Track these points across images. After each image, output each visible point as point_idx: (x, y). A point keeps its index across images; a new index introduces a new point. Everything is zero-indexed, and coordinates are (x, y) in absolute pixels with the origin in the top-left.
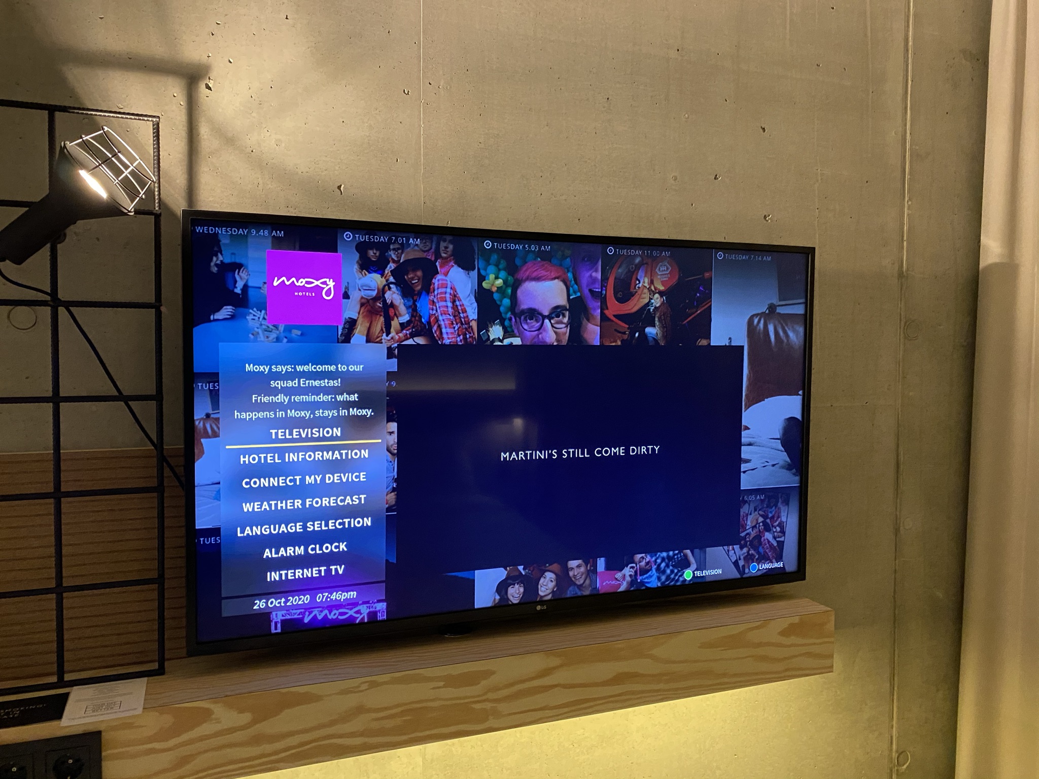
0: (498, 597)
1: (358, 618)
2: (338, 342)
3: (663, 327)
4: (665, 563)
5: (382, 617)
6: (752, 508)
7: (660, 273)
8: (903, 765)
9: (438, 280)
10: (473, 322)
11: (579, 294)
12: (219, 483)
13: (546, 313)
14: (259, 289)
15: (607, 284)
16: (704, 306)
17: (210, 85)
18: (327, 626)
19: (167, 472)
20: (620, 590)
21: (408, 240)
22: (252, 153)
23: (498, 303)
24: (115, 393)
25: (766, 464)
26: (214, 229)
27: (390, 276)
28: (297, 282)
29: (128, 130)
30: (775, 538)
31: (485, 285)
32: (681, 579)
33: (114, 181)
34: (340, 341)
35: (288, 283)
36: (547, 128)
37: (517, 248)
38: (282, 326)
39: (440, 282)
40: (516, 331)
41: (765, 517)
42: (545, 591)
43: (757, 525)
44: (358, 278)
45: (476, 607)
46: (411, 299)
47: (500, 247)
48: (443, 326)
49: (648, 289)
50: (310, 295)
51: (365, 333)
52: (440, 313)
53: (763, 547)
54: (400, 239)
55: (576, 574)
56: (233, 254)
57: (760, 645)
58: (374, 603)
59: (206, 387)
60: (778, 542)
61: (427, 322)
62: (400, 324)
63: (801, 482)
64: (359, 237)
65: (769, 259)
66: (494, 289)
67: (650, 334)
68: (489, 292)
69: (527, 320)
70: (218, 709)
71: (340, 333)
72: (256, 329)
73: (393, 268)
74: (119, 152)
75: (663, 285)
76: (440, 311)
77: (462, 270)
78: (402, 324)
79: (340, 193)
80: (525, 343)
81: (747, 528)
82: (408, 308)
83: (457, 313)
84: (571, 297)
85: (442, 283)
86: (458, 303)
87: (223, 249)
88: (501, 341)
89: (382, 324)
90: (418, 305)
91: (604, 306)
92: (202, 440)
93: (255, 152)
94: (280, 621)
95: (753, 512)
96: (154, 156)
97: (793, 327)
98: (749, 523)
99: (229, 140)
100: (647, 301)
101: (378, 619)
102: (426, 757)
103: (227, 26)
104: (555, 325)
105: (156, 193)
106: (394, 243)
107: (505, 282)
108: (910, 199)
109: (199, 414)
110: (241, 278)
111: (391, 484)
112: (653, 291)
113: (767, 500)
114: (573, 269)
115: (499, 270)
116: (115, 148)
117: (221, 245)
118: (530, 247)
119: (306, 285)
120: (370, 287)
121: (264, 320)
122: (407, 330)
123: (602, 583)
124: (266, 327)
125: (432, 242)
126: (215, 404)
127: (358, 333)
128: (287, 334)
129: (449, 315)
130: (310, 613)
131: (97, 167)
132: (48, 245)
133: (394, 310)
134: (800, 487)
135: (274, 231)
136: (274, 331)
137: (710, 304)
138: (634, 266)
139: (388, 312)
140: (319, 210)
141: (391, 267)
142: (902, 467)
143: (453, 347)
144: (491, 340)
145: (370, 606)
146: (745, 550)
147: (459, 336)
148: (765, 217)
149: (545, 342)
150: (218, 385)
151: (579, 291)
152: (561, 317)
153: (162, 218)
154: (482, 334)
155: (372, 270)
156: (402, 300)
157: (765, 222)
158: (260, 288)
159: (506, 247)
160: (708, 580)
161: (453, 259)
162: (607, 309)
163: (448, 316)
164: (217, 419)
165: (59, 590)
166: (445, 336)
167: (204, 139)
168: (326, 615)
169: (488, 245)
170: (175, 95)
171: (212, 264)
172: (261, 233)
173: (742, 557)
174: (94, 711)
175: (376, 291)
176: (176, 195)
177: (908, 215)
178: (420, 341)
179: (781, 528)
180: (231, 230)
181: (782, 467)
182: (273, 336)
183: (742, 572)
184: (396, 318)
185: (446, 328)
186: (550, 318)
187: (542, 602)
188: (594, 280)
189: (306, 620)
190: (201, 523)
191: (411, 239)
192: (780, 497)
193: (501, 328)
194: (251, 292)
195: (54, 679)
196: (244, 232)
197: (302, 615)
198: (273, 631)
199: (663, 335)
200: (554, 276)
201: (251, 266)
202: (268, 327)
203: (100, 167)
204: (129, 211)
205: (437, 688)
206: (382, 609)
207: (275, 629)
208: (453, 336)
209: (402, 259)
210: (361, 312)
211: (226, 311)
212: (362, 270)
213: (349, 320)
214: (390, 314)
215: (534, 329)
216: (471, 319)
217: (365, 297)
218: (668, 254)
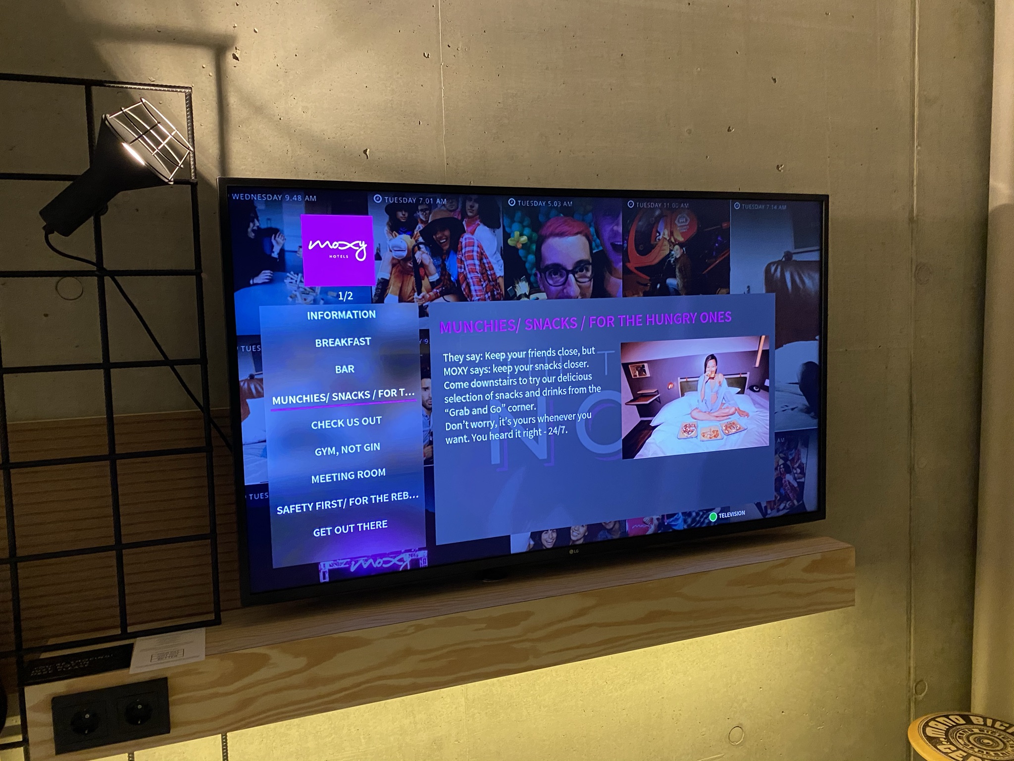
0: (532, 543)
1: (401, 565)
2: (372, 303)
3: (683, 277)
5: (424, 564)
7: (679, 225)
8: (921, 694)
9: (465, 239)
10: (500, 278)
11: (601, 248)
12: (265, 441)
13: (570, 268)
14: (295, 253)
15: (628, 237)
16: (723, 256)
17: (237, 56)
18: (372, 574)
19: (214, 433)
20: (647, 534)
21: (435, 201)
22: (281, 121)
23: (524, 259)
24: (161, 358)
25: (786, 408)
26: (249, 196)
27: (419, 236)
28: (331, 245)
29: (161, 102)
30: (795, 479)
31: (510, 242)
32: (706, 521)
33: (152, 152)
34: (374, 301)
35: (322, 247)
36: (564, 85)
37: (540, 205)
38: (318, 289)
39: (467, 241)
40: (541, 286)
41: (785, 459)
42: (577, 536)
43: (779, 468)
44: (388, 240)
45: (512, 552)
46: (440, 259)
47: (524, 204)
48: (472, 284)
49: (668, 241)
50: (344, 257)
51: (398, 292)
52: (468, 272)
53: (785, 489)
54: (427, 200)
56: (268, 219)
57: (784, 581)
58: (416, 551)
59: (249, 349)
60: (798, 482)
61: (456, 280)
62: (430, 282)
63: (819, 424)
64: (388, 199)
65: (784, 207)
66: (519, 246)
67: (671, 284)
68: (515, 249)
69: (551, 276)
70: (274, 654)
71: (373, 294)
72: (294, 292)
73: (422, 228)
74: (159, 123)
75: (683, 236)
76: (468, 269)
77: (488, 229)
78: (432, 283)
79: (366, 157)
82: (437, 267)
83: (484, 270)
84: (594, 251)
85: (469, 242)
86: (485, 261)
87: (259, 214)
88: (528, 296)
89: (413, 284)
91: (626, 260)
92: (247, 400)
93: (283, 119)
94: (327, 571)
96: (188, 127)
97: (809, 274)
99: (259, 110)
100: (668, 252)
101: (420, 566)
102: (468, 696)
104: (580, 280)
105: (192, 163)
106: (422, 204)
107: (529, 238)
108: (919, 145)
109: (243, 376)
110: (277, 242)
111: (428, 437)
112: (673, 243)
113: (786, 443)
114: (594, 224)
115: (524, 227)
116: (155, 118)
117: (257, 211)
118: (552, 203)
119: (340, 248)
120: (400, 248)
121: (301, 283)
122: (437, 289)
123: (630, 527)
124: (303, 290)
125: (458, 201)
126: (259, 366)
127: (391, 293)
128: (323, 297)
129: (477, 272)
130: (356, 563)
131: (137, 139)
132: (92, 218)
133: (425, 270)
134: (819, 429)
135: (307, 196)
136: (311, 293)
137: (728, 253)
138: (653, 219)
139: (418, 271)
140: (347, 175)
142: (915, 408)
144: (518, 295)
145: (412, 554)
147: (487, 293)
150: (260, 347)
151: (601, 245)
152: (585, 271)
153: (199, 188)
154: (510, 290)
155: (401, 231)
156: (432, 260)
157: (778, 172)
158: (296, 252)
159: (530, 204)
160: (732, 521)
161: (479, 218)
162: (629, 262)
163: (476, 273)
164: (261, 380)
165: (119, 547)
166: (474, 293)
167: (233, 109)
168: (371, 563)
169: (512, 202)
170: (204, 66)
171: (249, 230)
172: (295, 198)
174: (159, 659)
175: (406, 251)
176: (210, 165)
177: (917, 161)
178: (450, 299)
179: (801, 470)
180: (266, 196)
181: (801, 410)
182: (310, 298)
183: (764, 513)
184: (426, 277)
185: (474, 285)
186: (573, 272)
187: (575, 547)
188: (616, 234)
189: (353, 569)
190: (250, 479)
192: (799, 439)
193: (527, 284)
194: (288, 256)
195: (118, 632)
196: (278, 198)
197: (348, 564)
198: (322, 580)
199: (684, 286)
200: (576, 231)
201: (287, 231)
202: (305, 289)
203: (139, 139)
204: (170, 181)
205: (480, 629)
206: (424, 556)
207: (324, 578)
208: (482, 293)
209: (430, 219)
210: (393, 273)
211: (265, 276)
212: (392, 232)
213: (382, 281)
214: (421, 273)
215: (560, 284)
216: (498, 276)
217: (396, 258)
218: (686, 205)
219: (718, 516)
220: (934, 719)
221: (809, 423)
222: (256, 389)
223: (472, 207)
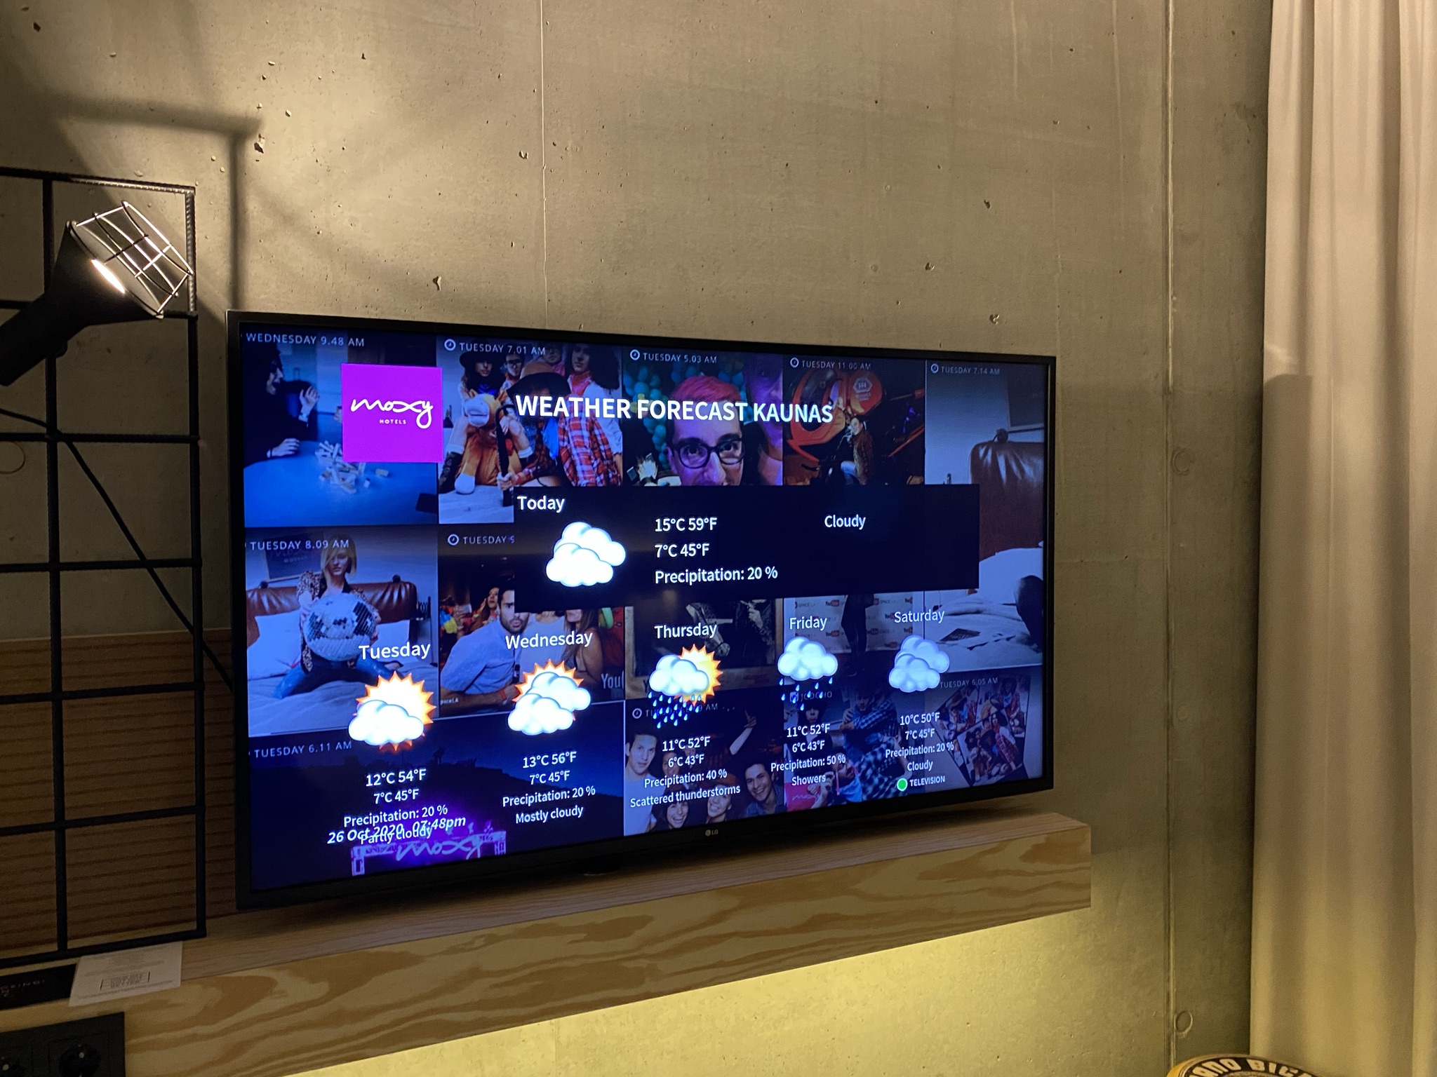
0: (654, 821)
1: (468, 852)
3: (863, 460)
4: (872, 768)
5: (500, 850)
6: (982, 696)
7: (858, 392)
8: (1184, 1030)
10: (617, 456)
13: (713, 444)
14: (332, 416)
16: (916, 433)
17: (261, 146)
18: (428, 864)
19: (207, 663)
20: (814, 807)
21: (529, 349)
22: (319, 235)
23: (650, 431)
24: (134, 556)
25: (999, 637)
26: (270, 337)
27: (506, 397)
28: (383, 405)
29: (150, 204)
30: (1012, 734)
32: (893, 790)
33: (134, 273)
35: (370, 408)
36: (709, 202)
37: (673, 360)
38: (362, 465)
40: (673, 468)
41: (999, 706)
42: (716, 811)
43: (990, 718)
44: (463, 401)
46: (534, 427)
47: (651, 357)
48: (578, 462)
49: (844, 412)
50: (400, 423)
51: (474, 472)
52: (573, 446)
53: (998, 746)
54: (519, 349)
55: (756, 787)
56: (296, 369)
57: (996, 873)
58: (490, 832)
59: (261, 546)
60: (1016, 739)
61: (557, 458)
62: (521, 459)
63: (1044, 660)
64: (464, 346)
65: (997, 372)
67: (847, 469)
69: (687, 454)
70: (283, 979)
71: (440, 473)
72: (328, 469)
73: (510, 386)
74: (146, 236)
75: (863, 407)
76: (574, 443)
77: (601, 389)
78: (522, 461)
79: (436, 288)
80: (685, 484)
81: (977, 721)
82: (530, 438)
83: (596, 445)
86: (597, 432)
87: (282, 361)
88: (655, 481)
89: (496, 460)
90: (544, 435)
91: (787, 435)
92: (257, 618)
93: (322, 234)
94: (363, 859)
95: (983, 701)
96: (187, 240)
97: (1029, 460)
98: (979, 715)
99: (287, 219)
100: (842, 427)
101: (496, 853)
102: (560, 1039)
103: (283, 67)
104: (726, 460)
105: (191, 289)
106: (512, 353)
108: (1174, 294)
109: (252, 584)
110: (308, 401)
111: (511, 673)
112: (850, 415)
113: (1001, 684)
114: (746, 386)
115: (651, 388)
116: (141, 230)
117: (281, 358)
118: (690, 358)
119: (395, 410)
120: (479, 411)
121: (338, 457)
122: (530, 468)
123: (789, 799)
124: (342, 466)
125: (562, 351)
127: (464, 472)
128: (369, 476)
129: (586, 447)
130: (404, 848)
131: (114, 256)
132: (44, 362)
133: (512, 442)
134: (1044, 667)
135: (351, 339)
136: (351, 471)
137: (922, 431)
138: (824, 383)
139: (504, 444)
140: (408, 310)
141: (507, 385)
142: (1172, 639)
144: (641, 479)
145: (484, 837)
146: (974, 750)
147: (599, 475)
148: (991, 318)
149: (711, 482)
152: (732, 449)
153: (199, 323)
154: (630, 472)
155: (482, 389)
156: (523, 429)
157: (990, 322)
158: (333, 414)
159: (659, 357)
160: (927, 790)
161: (590, 374)
162: (792, 438)
163: (584, 449)
164: (278, 590)
165: (60, 825)
166: (580, 475)
167: (253, 217)
168: (425, 849)
169: (635, 355)
170: (214, 158)
171: (269, 383)
172: (334, 341)
173: (971, 760)
174: (113, 986)
175: (488, 417)
176: (216, 292)
177: (1173, 314)
178: (548, 482)
179: (1020, 721)
180: (294, 338)
181: (1021, 641)
182: (351, 477)
183: (971, 780)
184: (514, 452)
185: (581, 464)
186: (717, 450)
187: (713, 826)
189: (399, 857)
190: (256, 729)
191: (534, 348)
192: (1017, 680)
193: (654, 464)
194: (322, 421)
195: (54, 948)
196: (311, 340)
197: (393, 850)
198: (355, 873)
199: (864, 473)
200: (722, 396)
201: (321, 385)
202: (344, 466)
203: (118, 257)
204: (159, 314)
205: (577, 941)
206: (501, 839)
207: (357, 870)
208: (591, 475)
209: (522, 374)
210: (468, 444)
211: (288, 445)
212: (469, 390)
213: (453, 456)
214: (507, 447)
215: (697, 465)
216: (614, 453)
217: (474, 425)
218: (868, 366)
219: (909, 783)
220: (1200, 1065)
221: (1030, 658)
222: (270, 602)
223: (580, 359)
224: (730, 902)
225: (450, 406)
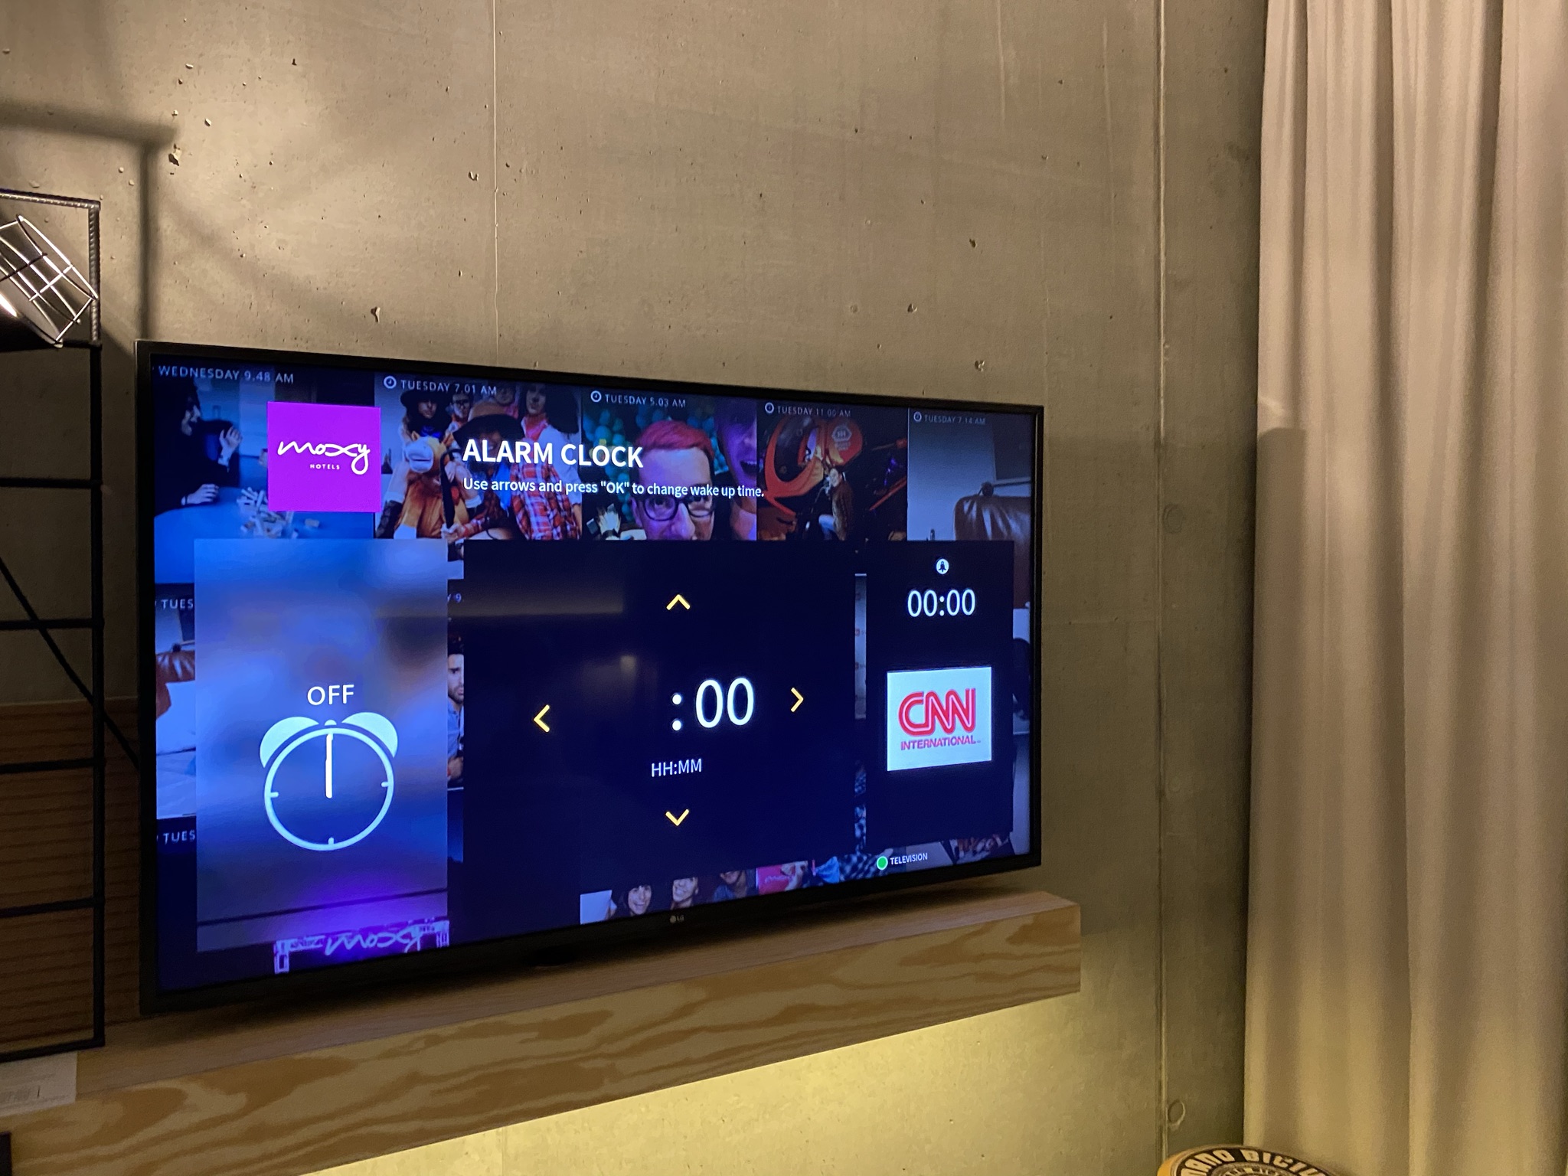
0: (614, 907)
1: (406, 945)
2: (375, 537)
3: (842, 514)
5: (442, 942)
7: (837, 441)
8: (1176, 1121)
10: (576, 508)
11: (727, 469)
12: (194, 749)
14: (254, 460)
15: (766, 455)
16: (897, 487)
17: (176, 157)
18: (360, 959)
19: (108, 736)
20: (788, 888)
21: (479, 389)
22: (242, 259)
24: (24, 615)
26: (187, 370)
27: (452, 440)
28: (314, 448)
29: (47, 219)
32: (872, 869)
33: (29, 297)
34: (378, 534)
35: (299, 451)
36: (677, 233)
37: (639, 403)
38: (289, 515)
40: (638, 521)
42: (681, 896)
44: (405, 444)
45: (582, 923)
46: (484, 474)
47: (614, 400)
48: (532, 513)
49: (822, 462)
50: (333, 468)
51: (416, 523)
52: (526, 496)
54: (467, 388)
56: (215, 407)
57: (981, 957)
58: (431, 923)
59: (174, 604)
61: (508, 509)
62: (468, 510)
63: (1031, 727)
64: (406, 385)
65: (983, 422)
67: (826, 524)
69: (653, 506)
70: (194, 1091)
71: (377, 524)
72: (251, 519)
73: (457, 428)
74: (44, 254)
75: (842, 457)
77: (561, 433)
78: (470, 511)
79: (375, 320)
80: (651, 538)
84: (716, 473)
87: (200, 398)
88: (618, 535)
89: (440, 510)
91: (761, 486)
92: (169, 686)
93: (246, 257)
94: (287, 955)
96: (90, 261)
97: (1016, 516)
99: (207, 239)
100: (821, 478)
101: (438, 945)
102: (507, 1146)
103: (202, 71)
104: (695, 513)
105: (94, 315)
106: (459, 392)
108: (1166, 342)
109: (162, 646)
110: (229, 443)
111: (455, 745)
112: (828, 466)
114: (717, 434)
115: (613, 433)
116: (38, 247)
117: (198, 394)
118: (656, 401)
119: (327, 454)
120: (422, 456)
121: (262, 505)
122: (478, 519)
123: (762, 880)
124: (266, 516)
125: (515, 391)
126: (189, 631)
127: (405, 523)
128: (298, 527)
129: (541, 497)
130: (334, 941)
131: (6, 278)
133: (459, 489)
134: (1031, 735)
135: (279, 375)
136: (278, 521)
137: (904, 484)
138: (801, 430)
139: (450, 492)
140: (343, 344)
141: (453, 428)
142: (1164, 706)
143: (547, 544)
144: (603, 532)
145: (425, 927)
147: (556, 527)
148: (977, 364)
149: (680, 536)
150: (193, 602)
151: (727, 464)
152: (702, 500)
153: (103, 353)
154: (590, 524)
155: (425, 432)
156: (471, 476)
157: (976, 371)
158: (257, 458)
159: (622, 400)
160: (909, 869)
161: (547, 416)
162: (766, 490)
163: (539, 498)
164: (192, 654)
166: (535, 527)
167: (166, 236)
168: (359, 942)
169: (596, 396)
170: (122, 169)
171: (184, 422)
172: (260, 377)
175: (432, 462)
176: (123, 319)
177: (1164, 364)
178: (498, 534)
180: (214, 372)
182: (277, 528)
184: (461, 502)
185: (536, 515)
186: (685, 502)
187: (679, 911)
188: (748, 449)
189: (329, 951)
190: (166, 809)
191: (484, 387)
193: (617, 516)
194: (244, 465)
196: (233, 375)
197: (322, 943)
198: (278, 970)
199: (843, 527)
200: (691, 443)
201: (244, 426)
202: (269, 515)
203: (11, 278)
204: (57, 343)
205: (528, 1041)
206: (443, 930)
207: (281, 967)
208: (547, 527)
209: (470, 415)
210: (409, 493)
211: (205, 492)
212: (411, 432)
213: (391, 505)
214: (453, 495)
215: (665, 518)
216: (573, 503)
217: (416, 471)
218: (848, 414)
219: (890, 861)
220: (1192, 1157)
221: (1018, 727)
222: (183, 668)
223: (536, 400)
224: (698, 994)
225: (390, 451)
